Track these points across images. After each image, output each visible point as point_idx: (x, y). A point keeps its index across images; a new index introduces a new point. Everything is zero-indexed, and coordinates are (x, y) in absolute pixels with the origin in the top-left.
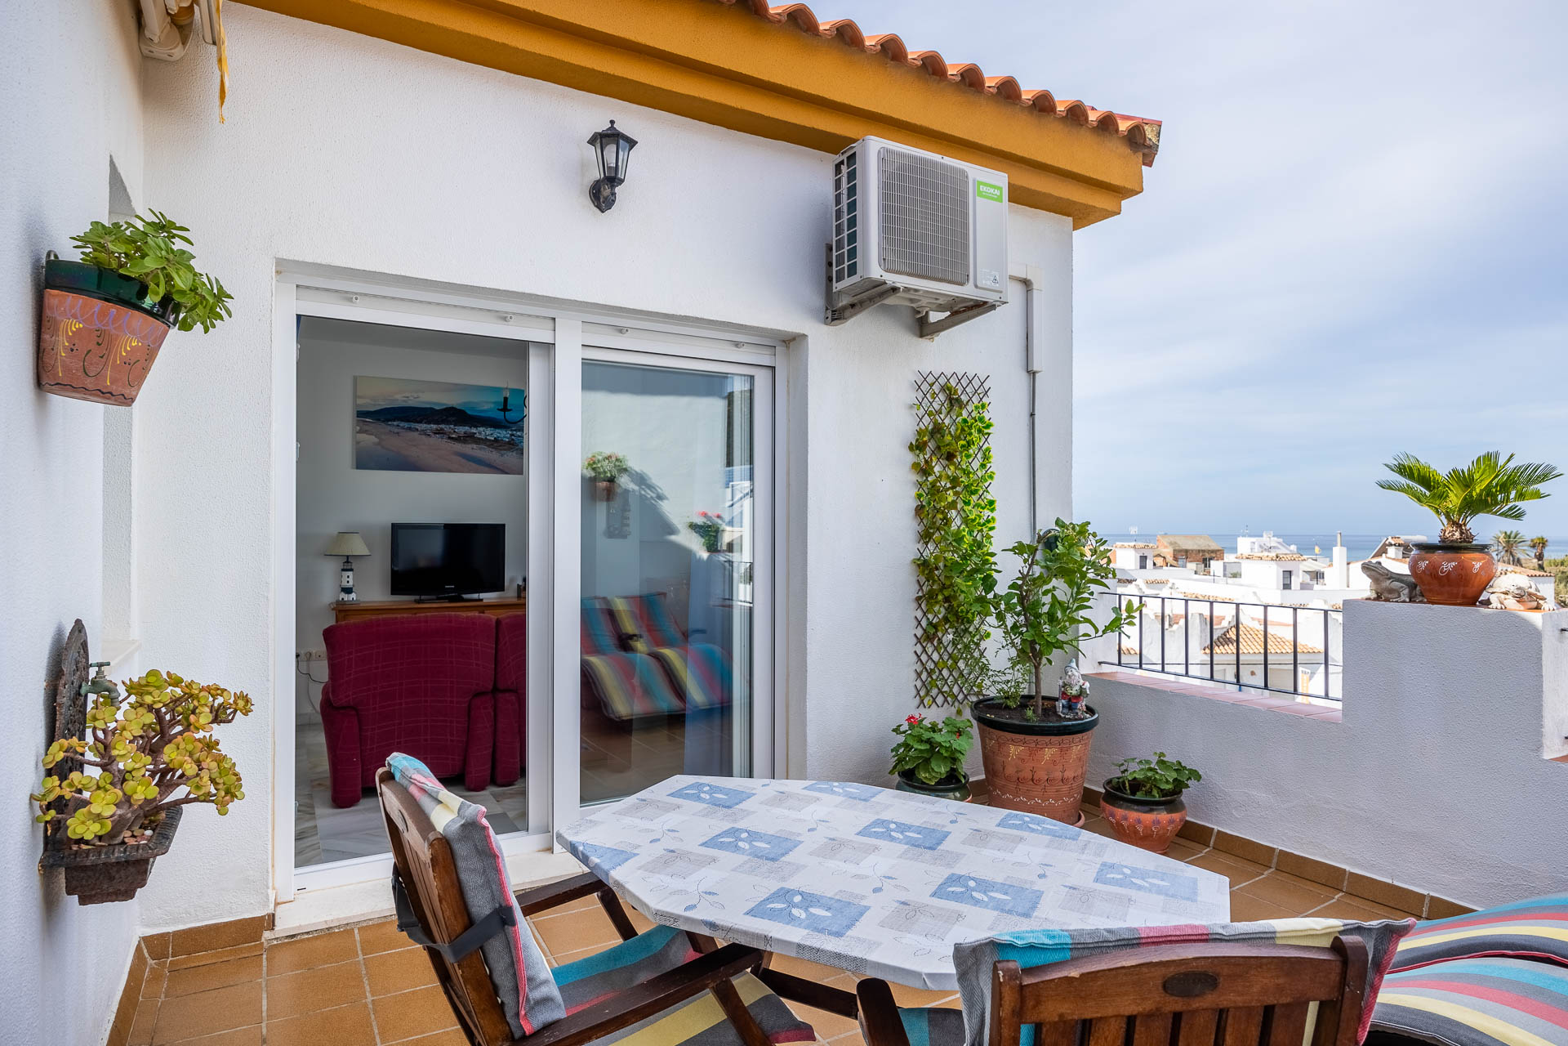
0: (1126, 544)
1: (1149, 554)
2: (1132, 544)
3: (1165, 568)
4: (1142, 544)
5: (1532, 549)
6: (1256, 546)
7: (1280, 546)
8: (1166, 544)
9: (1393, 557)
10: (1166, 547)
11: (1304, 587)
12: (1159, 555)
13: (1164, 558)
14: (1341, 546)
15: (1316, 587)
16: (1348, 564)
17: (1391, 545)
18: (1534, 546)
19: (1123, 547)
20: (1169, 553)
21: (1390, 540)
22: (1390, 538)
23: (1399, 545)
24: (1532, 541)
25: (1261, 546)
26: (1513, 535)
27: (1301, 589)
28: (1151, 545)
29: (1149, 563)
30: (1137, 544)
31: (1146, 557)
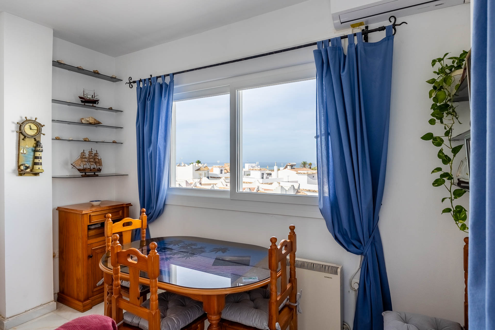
0: (216, 166)
1: (223, 169)
2: (218, 166)
3: (228, 173)
4: (221, 166)
5: (309, 166)
6: (250, 166)
7: (256, 166)
8: (227, 166)
9: (289, 169)
10: (227, 167)
11: (267, 178)
12: (225, 169)
13: (227, 170)
14: (276, 166)
15: (270, 178)
16: (278, 171)
17: (288, 165)
18: (309, 165)
19: (215, 167)
20: (228, 169)
21: (288, 164)
22: (288, 163)
23: (290, 165)
24: (309, 164)
25: (251, 166)
26: (305, 162)
27: (266, 178)
28: (224, 166)
29: (223, 172)
30: (220, 166)
31: (222, 170)
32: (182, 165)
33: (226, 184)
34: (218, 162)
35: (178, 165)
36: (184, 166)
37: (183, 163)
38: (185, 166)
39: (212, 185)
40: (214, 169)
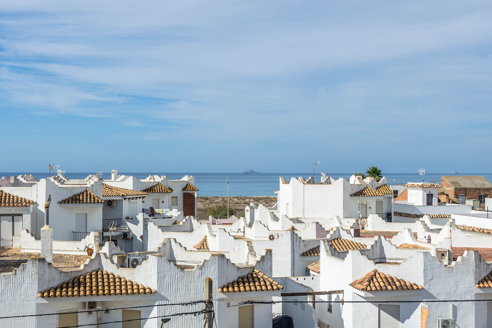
0: (416, 184)
1: (435, 192)
2: (421, 184)
3: (448, 204)
4: (428, 184)
8: (448, 183)
10: (448, 186)
13: (447, 195)
19: (413, 187)
20: (451, 191)
28: (436, 184)
29: (435, 200)
30: (425, 183)
31: (432, 194)
32: (322, 181)
33: (427, 234)
34: (422, 171)
35: (308, 181)
36: (328, 182)
37: (324, 175)
38: (330, 183)
39: (376, 238)
40: (410, 192)
